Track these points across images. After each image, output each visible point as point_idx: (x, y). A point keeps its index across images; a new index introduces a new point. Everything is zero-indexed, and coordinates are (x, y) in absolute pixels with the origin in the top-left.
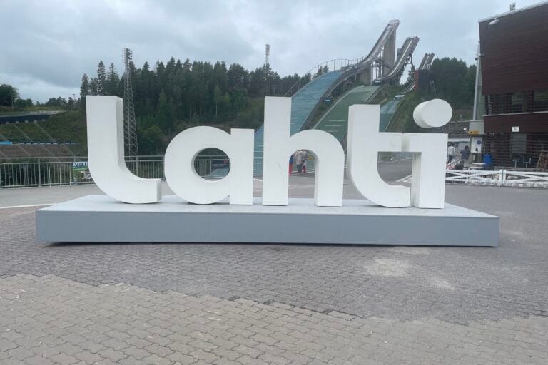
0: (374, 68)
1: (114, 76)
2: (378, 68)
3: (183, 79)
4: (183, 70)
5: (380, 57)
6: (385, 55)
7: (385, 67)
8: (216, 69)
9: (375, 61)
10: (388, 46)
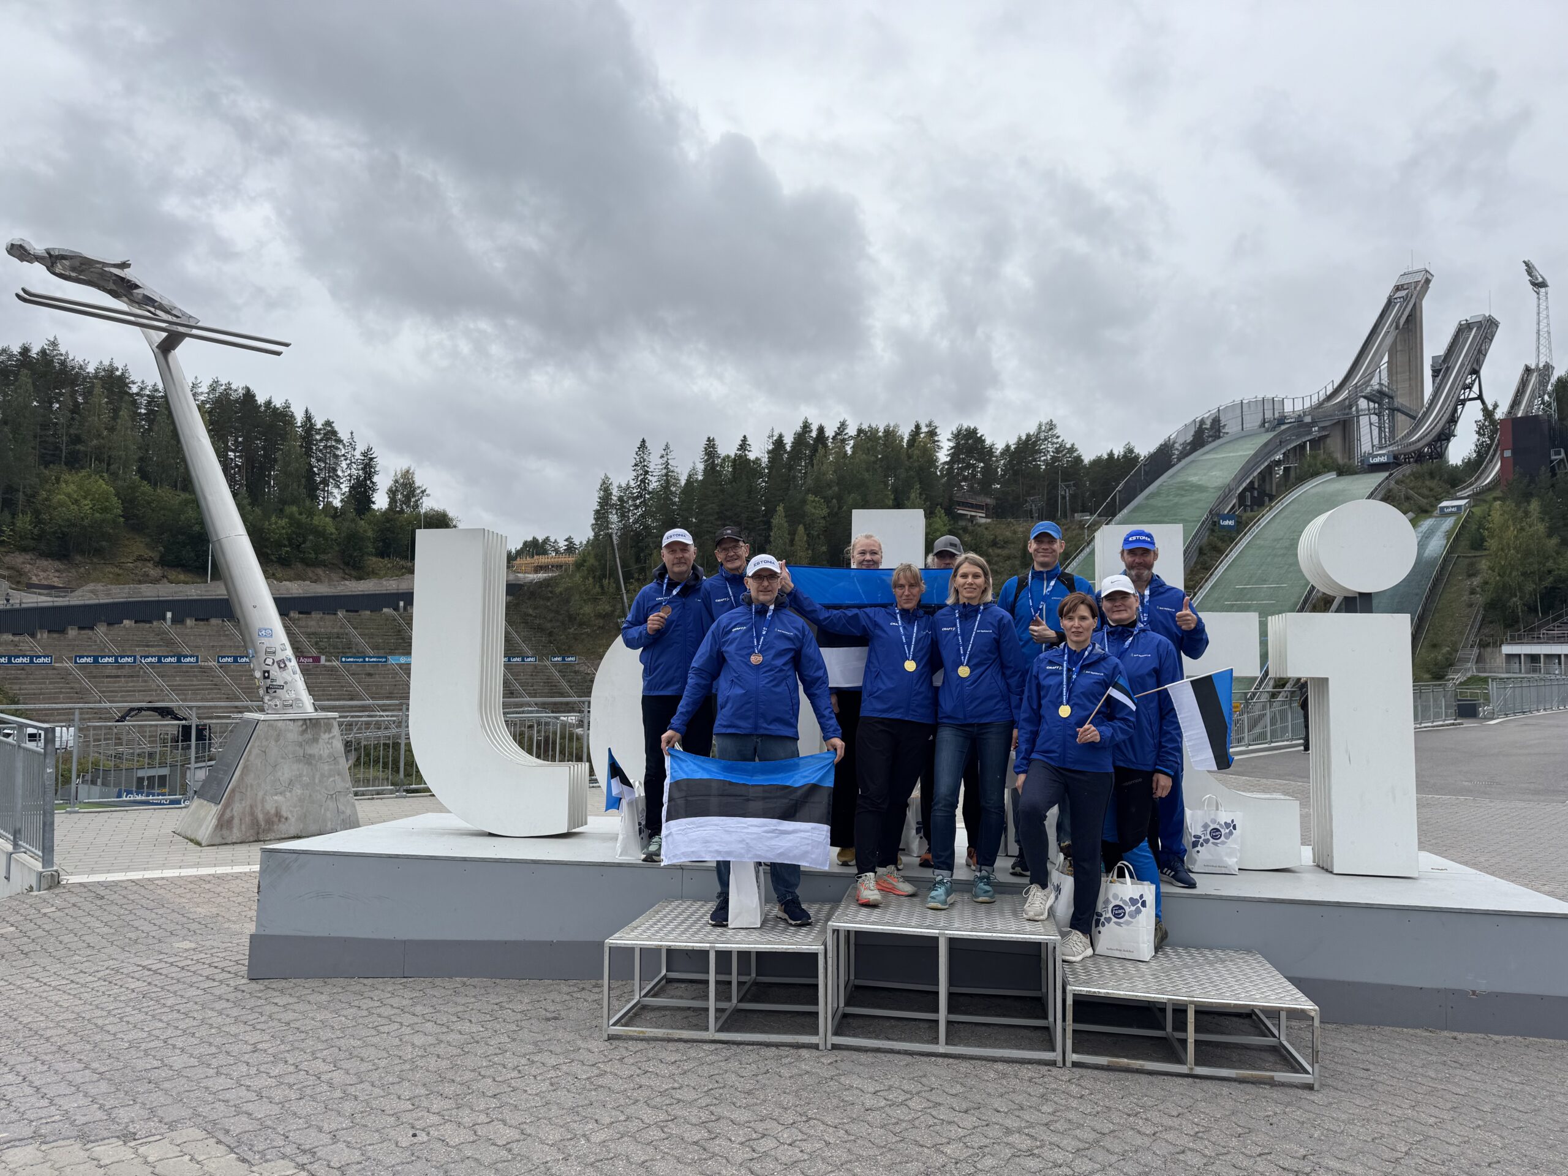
0: (1364, 421)
1: (668, 478)
2: (1375, 418)
3: (830, 476)
4: (831, 454)
5: (1380, 384)
6: (1394, 378)
7: (1399, 414)
8: (913, 446)
9: (1365, 397)
10: (1401, 351)
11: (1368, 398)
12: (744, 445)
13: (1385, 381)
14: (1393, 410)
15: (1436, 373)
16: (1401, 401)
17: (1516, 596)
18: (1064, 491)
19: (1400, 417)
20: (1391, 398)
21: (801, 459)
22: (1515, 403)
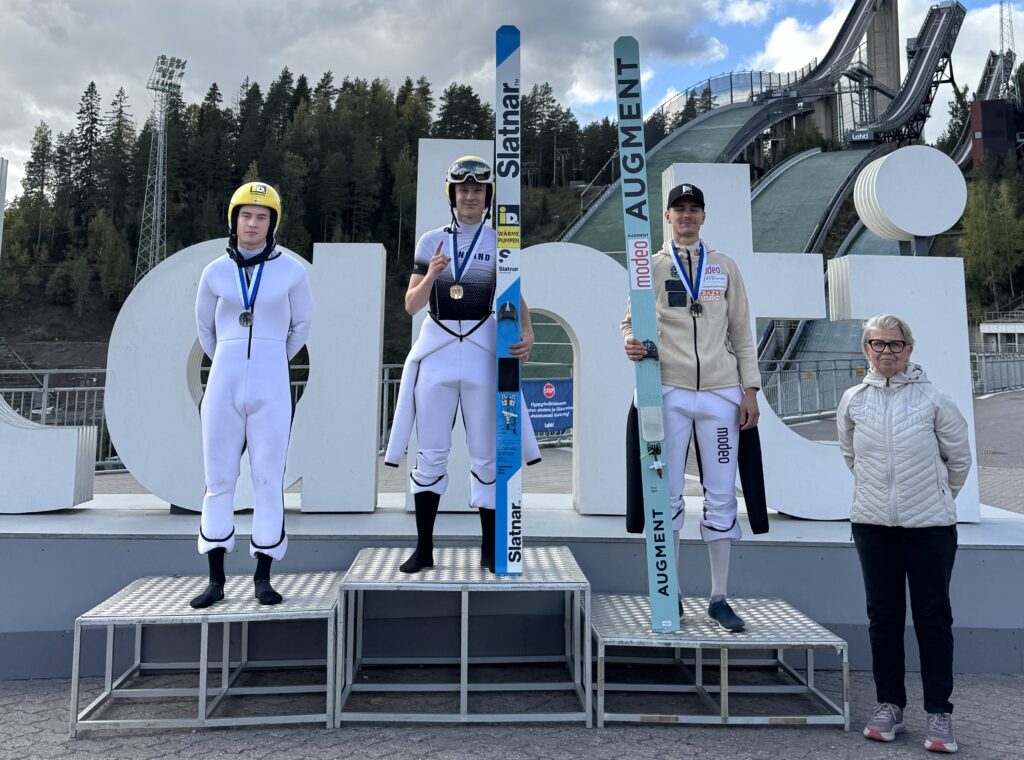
3: (311, 132)
4: (313, 108)
5: (860, 62)
6: (873, 58)
7: (878, 93)
8: (404, 103)
9: (847, 75)
10: (878, 32)
11: (850, 76)
12: (214, 94)
13: (865, 61)
14: (873, 88)
15: (911, 54)
16: (880, 80)
17: (990, 274)
18: (560, 157)
19: (879, 96)
20: (870, 76)
21: (278, 112)
22: (983, 88)
